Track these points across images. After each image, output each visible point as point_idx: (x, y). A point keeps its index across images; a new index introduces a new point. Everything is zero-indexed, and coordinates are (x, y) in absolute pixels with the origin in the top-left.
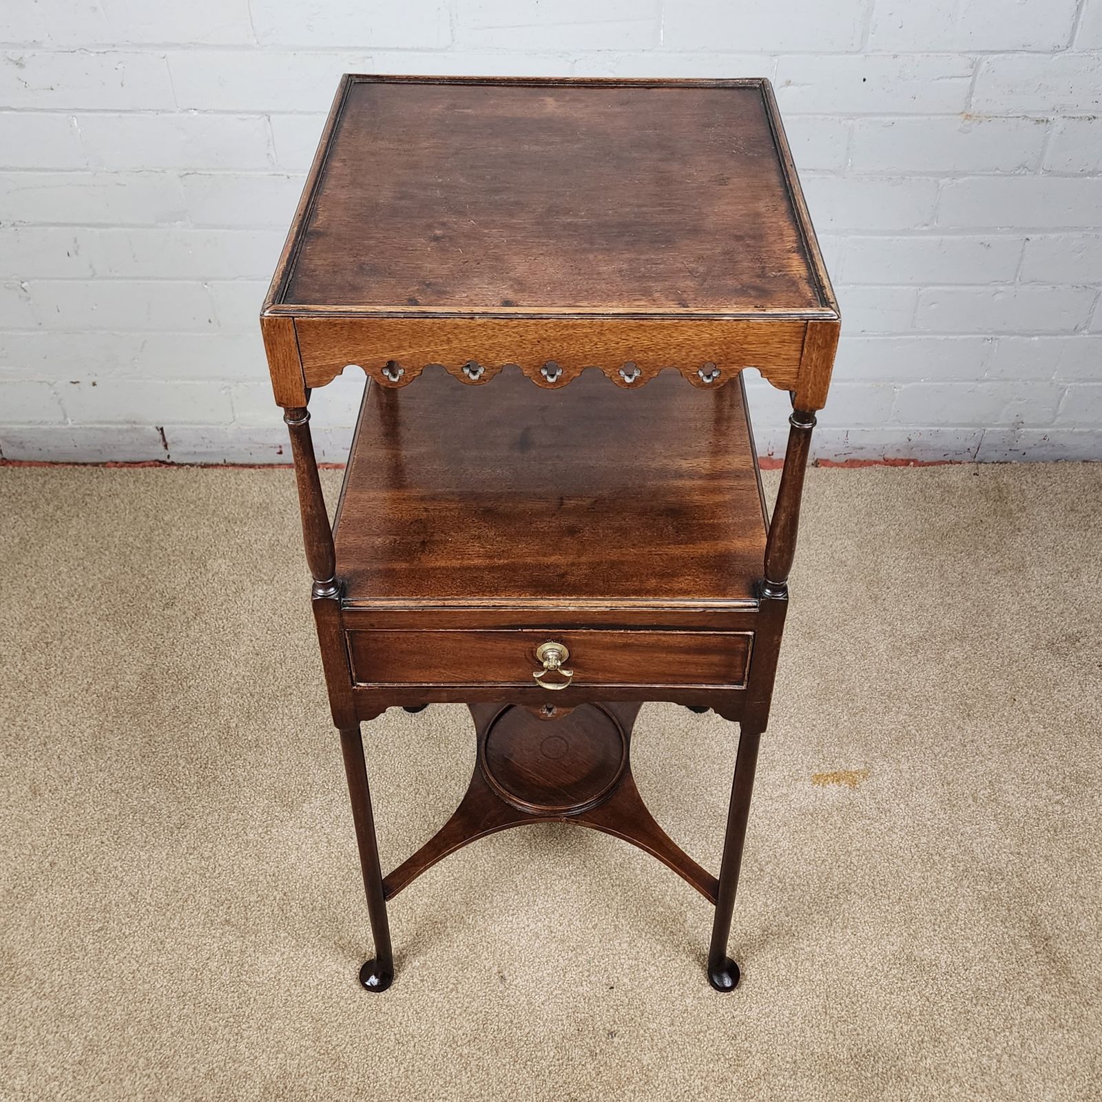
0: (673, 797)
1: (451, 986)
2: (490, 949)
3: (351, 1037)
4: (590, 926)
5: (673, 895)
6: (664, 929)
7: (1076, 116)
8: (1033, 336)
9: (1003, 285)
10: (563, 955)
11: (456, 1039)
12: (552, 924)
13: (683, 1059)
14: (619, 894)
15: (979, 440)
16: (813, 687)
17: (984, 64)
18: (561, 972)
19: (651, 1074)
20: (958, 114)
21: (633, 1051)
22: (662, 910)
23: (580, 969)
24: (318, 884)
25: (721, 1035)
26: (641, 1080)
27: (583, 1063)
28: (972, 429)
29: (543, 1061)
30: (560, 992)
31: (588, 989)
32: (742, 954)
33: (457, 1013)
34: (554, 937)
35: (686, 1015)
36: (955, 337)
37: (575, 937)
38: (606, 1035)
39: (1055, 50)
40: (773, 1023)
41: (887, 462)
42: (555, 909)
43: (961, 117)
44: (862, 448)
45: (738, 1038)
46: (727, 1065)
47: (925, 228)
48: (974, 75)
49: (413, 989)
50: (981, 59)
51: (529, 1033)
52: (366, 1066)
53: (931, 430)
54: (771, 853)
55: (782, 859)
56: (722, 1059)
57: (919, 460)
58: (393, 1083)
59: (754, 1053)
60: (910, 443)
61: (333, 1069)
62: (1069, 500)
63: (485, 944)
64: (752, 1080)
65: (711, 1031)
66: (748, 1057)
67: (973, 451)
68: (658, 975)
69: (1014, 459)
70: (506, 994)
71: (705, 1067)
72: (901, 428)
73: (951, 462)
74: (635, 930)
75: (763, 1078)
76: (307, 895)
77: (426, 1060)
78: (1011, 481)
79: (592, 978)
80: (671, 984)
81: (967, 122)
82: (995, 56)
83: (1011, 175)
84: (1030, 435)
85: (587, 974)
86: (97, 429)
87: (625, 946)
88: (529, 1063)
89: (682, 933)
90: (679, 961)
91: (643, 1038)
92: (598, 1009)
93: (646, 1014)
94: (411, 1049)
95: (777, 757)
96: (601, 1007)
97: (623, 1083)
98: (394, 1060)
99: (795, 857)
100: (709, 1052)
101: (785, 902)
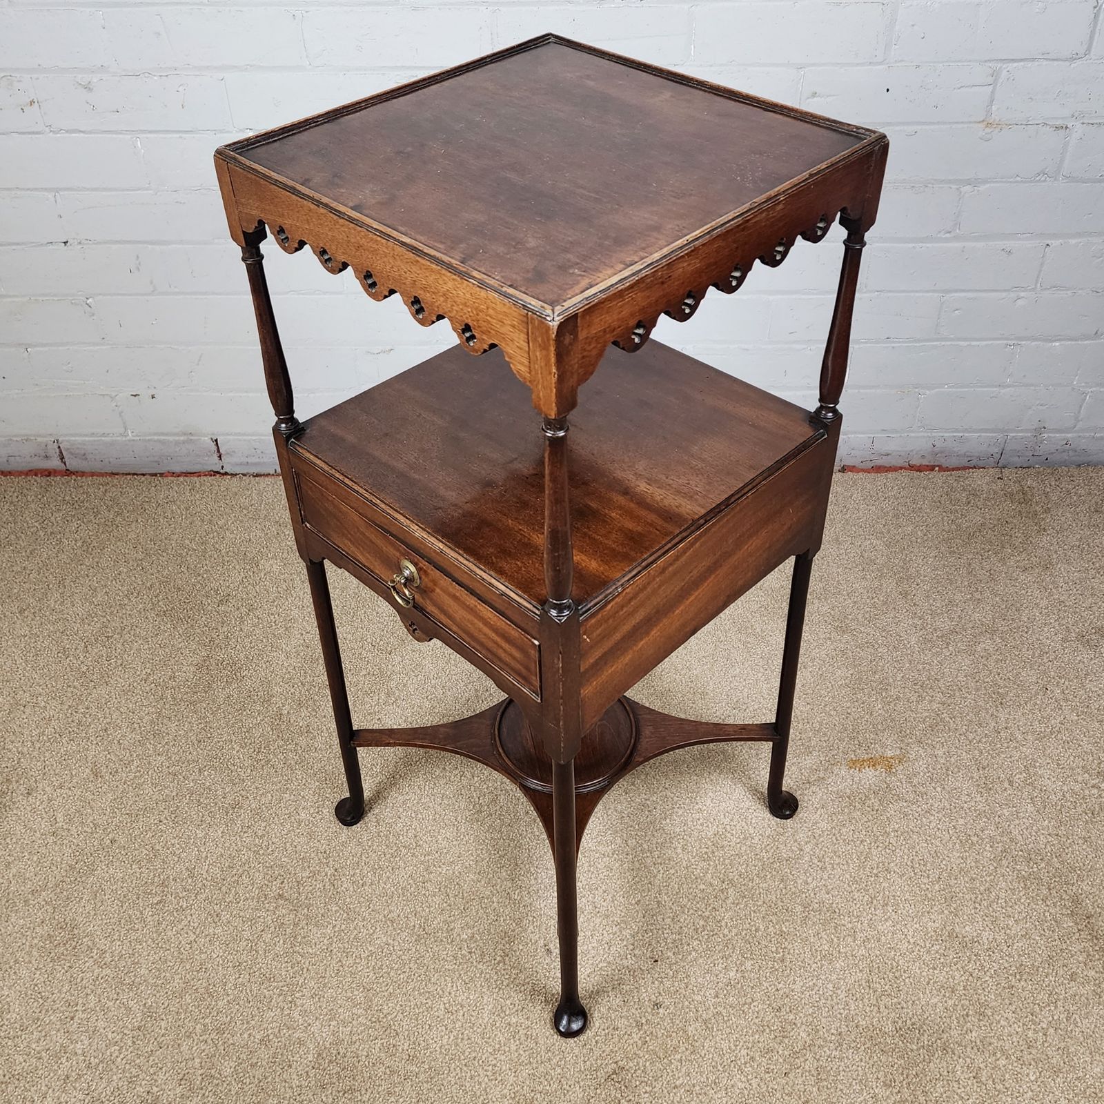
1: (498, 958)
2: (535, 924)
3: (401, 1006)
4: (633, 902)
5: (714, 873)
6: (706, 905)
7: (1095, 122)
8: (1055, 341)
9: (1023, 291)
10: (607, 929)
11: (504, 1008)
12: (596, 900)
13: (728, 1030)
14: (662, 872)
15: (1002, 446)
16: (847, 677)
17: (1004, 73)
18: (606, 945)
19: (697, 1044)
20: (979, 122)
21: (678, 1022)
22: (704, 887)
23: (625, 943)
24: (367, 860)
25: (766, 1007)
26: (687, 1049)
27: (629, 1033)
28: (994, 435)
30: (605, 965)
31: (633, 962)
32: (784, 929)
33: (504, 983)
34: (599, 912)
35: (729, 987)
36: (978, 343)
37: (619, 912)
38: (652, 1007)
39: (1073, 58)
40: (817, 996)
41: (912, 468)
42: (598, 885)
43: (982, 125)
44: (888, 455)
45: (783, 1010)
46: (773, 1036)
47: (948, 235)
48: (995, 83)
49: (461, 961)
50: (1001, 67)
52: (416, 1034)
53: (954, 436)
54: (810, 833)
55: (821, 839)
56: (768, 1031)
57: (944, 466)
59: (799, 1025)
60: (935, 449)
61: (384, 1036)
62: (1093, 501)
63: (531, 919)
64: (798, 1051)
65: (755, 1004)
66: (793, 1029)
67: (997, 456)
68: (701, 949)
69: (1037, 464)
70: (552, 966)
71: (751, 1038)
72: (926, 434)
73: (975, 467)
74: (678, 906)
75: (808, 1049)
76: (358, 871)
77: (475, 1029)
78: (1035, 484)
79: (637, 952)
80: (715, 957)
81: (988, 130)
82: (1015, 64)
83: (1031, 182)
84: (1052, 441)
85: (631, 947)
86: (155, 441)
87: (668, 921)
89: (724, 909)
90: (721, 936)
91: (688, 1010)
92: (644, 981)
93: (690, 986)
94: (461, 1018)
95: (813, 743)
96: (646, 980)
97: (670, 1052)
98: (444, 1028)
99: (834, 837)
100: (754, 1023)
101: (825, 880)
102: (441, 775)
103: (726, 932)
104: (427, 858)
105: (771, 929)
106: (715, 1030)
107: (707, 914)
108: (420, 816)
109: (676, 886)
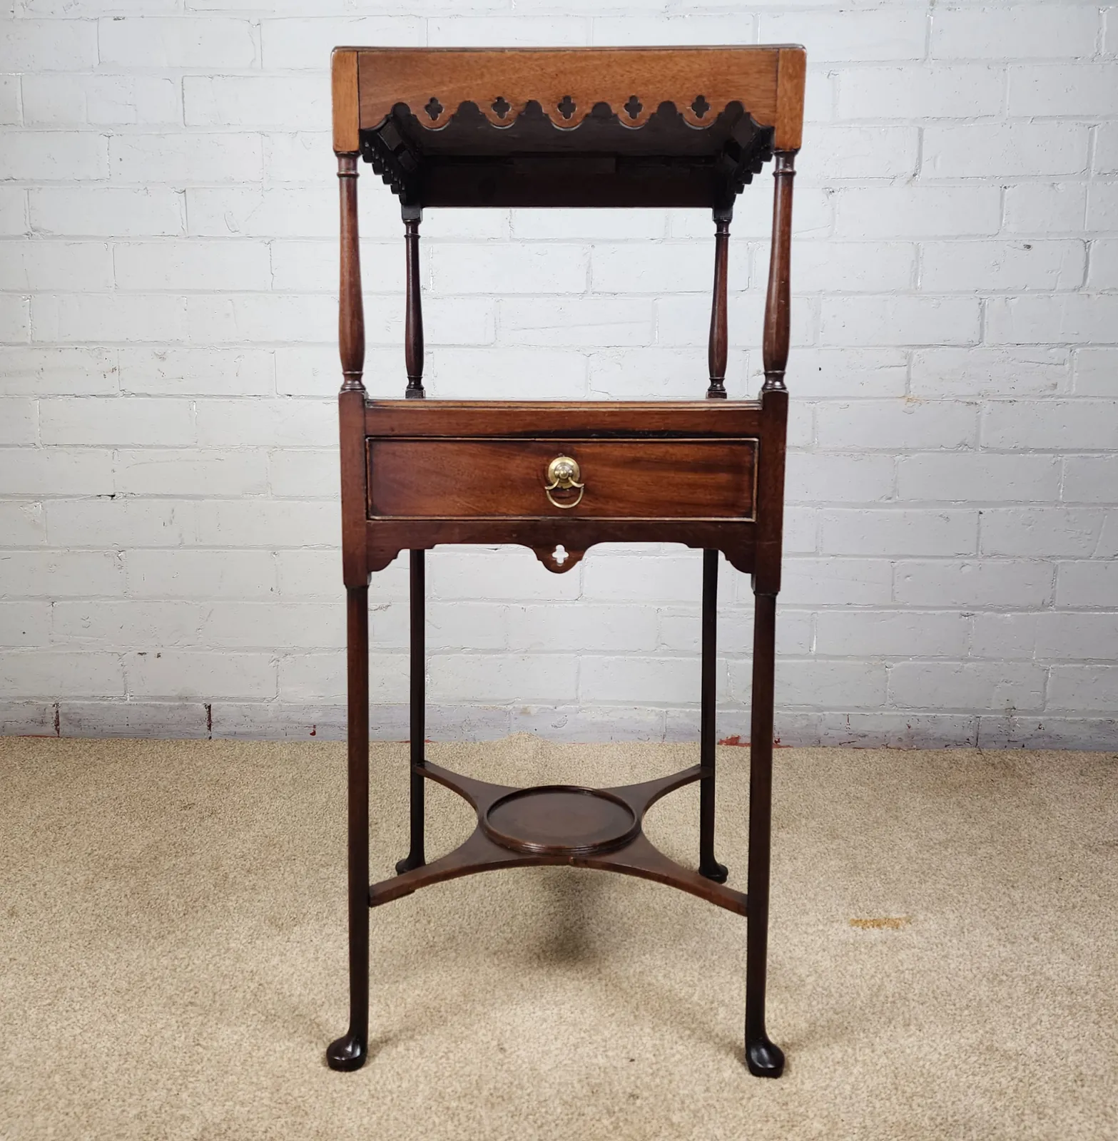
7: (999, 399)
8: (1006, 611)
9: (967, 558)
15: (977, 729)
17: (915, 356)
20: (900, 398)
28: (967, 715)
36: (933, 612)
39: (970, 345)
43: (904, 400)
44: (865, 736)
47: (889, 501)
48: (908, 365)
50: (911, 353)
53: (927, 716)
60: (910, 731)
67: (973, 741)
72: (899, 713)
81: (910, 404)
82: (923, 350)
83: (955, 452)
84: (1026, 723)
86: (151, 706)
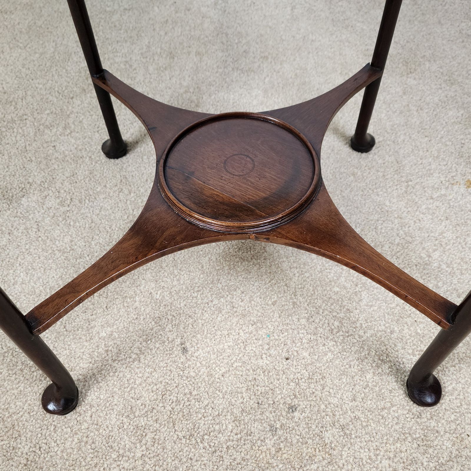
0: (343, 197)
1: (134, 356)
2: (174, 322)
3: (29, 405)
4: (270, 303)
5: (348, 277)
6: (341, 306)
10: (244, 328)
11: (134, 409)
12: (234, 300)
13: (367, 437)
14: (297, 275)
16: (458, 117)
18: (242, 344)
19: (335, 453)
21: (314, 427)
22: (338, 289)
23: (260, 342)
24: (23, 262)
25: (405, 412)
26: (324, 459)
27: (262, 438)
29: (221, 435)
30: (240, 364)
31: (268, 362)
32: (419, 331)
33: (137, 382)
34: (236, 312)
35: (367, 391)
37: (255, 312)
38: (286, 409)
40: (458, 401)
42: (237, 287)
45: (424, 416)
46: (415, 445)
49: (97, 359)
51: (207, 406)
52: (39, 435)
54: (437, 242)
55: (448, 247)
56: (409, 439)
58: (65, 455)
59: (442, 433)
61: (5, 438)
63: (170, 317)
64: (443, 462)
65: (394, 408)
66: (436, 437)
68: (337, 349)
70: (187, 365)
71: (392, 447)
74: (313, 307)
75: (455, 460)
76: (11, 271)
77: (101, 431)
79: (272, 352)
80: (350, 359)
85: (267, 347)
87: (303, 321)
88: (206, 437)
89: (358, 311)
90: (357, 337)
91: (324, 414)
92: (278, 382)
93: (327, 389)
94: (88, 418)
95: (433, 167)
96: (281, 381)
97: (305, 461)
98: (69, 430)
99: (460, 246)
100: (395, 430)
101: (455, 284)
102: (102, 191)
103: (361, 333)
104: (78, 261)
105: (406, 331)
106: (353, 436)
107: (342, 315)
108: (77, 224)
109: (311, 288)
